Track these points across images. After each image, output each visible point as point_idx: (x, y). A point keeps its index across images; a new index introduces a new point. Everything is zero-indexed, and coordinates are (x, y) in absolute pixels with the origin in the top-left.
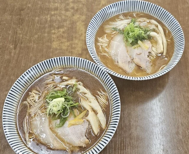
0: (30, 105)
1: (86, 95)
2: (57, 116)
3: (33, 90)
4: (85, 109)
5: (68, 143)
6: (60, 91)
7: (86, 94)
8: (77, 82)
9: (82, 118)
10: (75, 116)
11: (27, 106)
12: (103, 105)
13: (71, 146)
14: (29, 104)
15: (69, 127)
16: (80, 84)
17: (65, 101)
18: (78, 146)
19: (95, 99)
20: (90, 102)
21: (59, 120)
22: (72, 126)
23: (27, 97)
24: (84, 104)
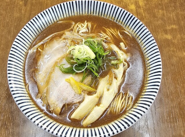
0: (72, 29)
1: (114, 80)
2: (72, 61)
3: (90, 23)
4: (96, 88)
5: (47, 90)
6: (102, 48)
7: (116, 79)
8: (125, 61)
9: (84, 91)
10: (82, 81)
11: (70, 27)
12: (113, 108)
13: (46, 95)
14: (74, 27)
15: (66, 81)
16: (124, 65)
17: (93, 60)
18: (48, 103)
19: (115, 94)
20: (108, 90)
21: (69, 66)
22: (68, 84)
23: (79, 22)
24: (103, 83)
